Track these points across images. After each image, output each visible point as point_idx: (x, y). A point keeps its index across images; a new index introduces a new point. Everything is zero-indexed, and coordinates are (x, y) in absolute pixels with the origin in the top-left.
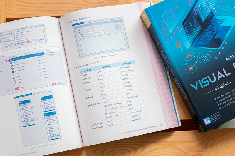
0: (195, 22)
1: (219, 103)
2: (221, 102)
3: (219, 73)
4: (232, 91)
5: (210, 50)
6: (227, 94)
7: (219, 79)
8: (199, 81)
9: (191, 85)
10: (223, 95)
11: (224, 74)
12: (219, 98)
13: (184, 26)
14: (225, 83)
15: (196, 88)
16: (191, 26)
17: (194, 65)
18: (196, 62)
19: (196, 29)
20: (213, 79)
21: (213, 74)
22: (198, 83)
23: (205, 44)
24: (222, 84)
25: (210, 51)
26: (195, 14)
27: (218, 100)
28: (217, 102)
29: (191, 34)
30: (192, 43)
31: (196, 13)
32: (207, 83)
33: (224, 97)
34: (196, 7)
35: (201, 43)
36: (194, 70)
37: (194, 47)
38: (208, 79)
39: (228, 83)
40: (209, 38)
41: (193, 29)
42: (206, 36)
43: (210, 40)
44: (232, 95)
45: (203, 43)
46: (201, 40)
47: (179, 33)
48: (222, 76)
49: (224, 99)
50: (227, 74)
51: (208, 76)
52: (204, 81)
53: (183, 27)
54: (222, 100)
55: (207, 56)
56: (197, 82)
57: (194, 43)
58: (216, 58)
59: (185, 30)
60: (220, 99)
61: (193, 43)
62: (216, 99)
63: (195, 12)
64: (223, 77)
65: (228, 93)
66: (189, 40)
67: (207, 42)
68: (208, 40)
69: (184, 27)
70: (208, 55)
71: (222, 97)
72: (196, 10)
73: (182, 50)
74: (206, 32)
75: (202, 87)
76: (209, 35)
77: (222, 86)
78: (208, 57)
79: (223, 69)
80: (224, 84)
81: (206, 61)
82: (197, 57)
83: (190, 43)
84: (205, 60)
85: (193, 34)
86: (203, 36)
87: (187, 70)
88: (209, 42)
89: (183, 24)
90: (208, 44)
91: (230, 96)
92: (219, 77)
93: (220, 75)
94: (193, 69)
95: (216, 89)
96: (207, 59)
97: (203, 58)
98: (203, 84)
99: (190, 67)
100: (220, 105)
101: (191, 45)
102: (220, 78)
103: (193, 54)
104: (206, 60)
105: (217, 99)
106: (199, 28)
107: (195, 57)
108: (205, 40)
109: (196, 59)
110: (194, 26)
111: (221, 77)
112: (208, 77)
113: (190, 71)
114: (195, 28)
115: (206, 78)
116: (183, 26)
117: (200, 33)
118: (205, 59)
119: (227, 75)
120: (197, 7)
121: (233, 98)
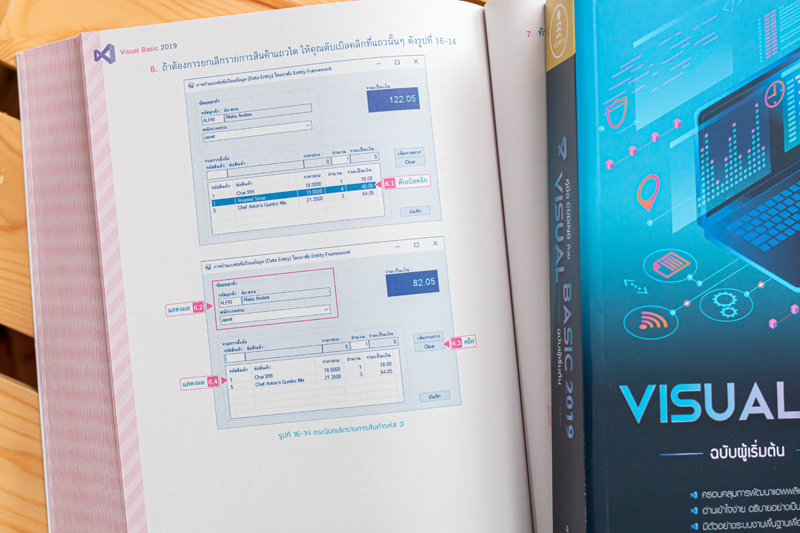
0: (756, 134)
1: (701, 519)
2: (711, 518)
3: (756, 393)
4: (774, 492)
5: (764, 278)
6: (748, 493)
7: (744, 417)
8: (663, 388)
9: (625, 390)
10: (731, 493)
11: (774, 409)
12: (710, 495)
13: (704, 125)
14: (763, 444)
15: (638, 412)
16: (733, 141)
17: (673, 313)
18: (687, 303)
19: (745, 166)
20: (720, 406)
21: (731, 387)
22: (656, 395)
23: (756, 243)
24: (749, 446)
25: (761, 285)
26: (771, 102)
27: (702, 503)
28: (695, 511)
29: (719, 174)
30: (704, 212)
31: (777, 98)
32: (690, 411)
33: (732, 502)
34: (784, 74)
35: (741, 232)
36: (663, 331)
37: (706, 236)
38: (699, 397)
39: (774, 450)
40: (781, 227)
41: (732, 161)
42: (773, 212)
43: (782, 238)
44: (767, 507)
45: (748, 238)
46: (746, 218)
47: (672, 145)
48: (764, 409)
49: (728, 509)
50: (786, 410)
51: (706, 385)
52: (682, 396)
53: (696, 130)
54: (717, 511)
55: (740, 296)
56: (651, 389)
57: (713, 219)
58: (773, 323)
59: (702, 145)
60: (715, 503)
61: (709, 214)
62: (695, 495)
63: (771, 92)
64: (763, 415)
65: (755, 492)
66: (699, 195)
67: (765, 237)
68: (773, 232)
69: (701, 133)
70: (747, 294)
71: (725, 500)
72: (779, 87)
73: (650, 223)
74: (778, 198)
75: (664, 419)
76: (785, 214)
77: (744, 453)
78: (742, 304)
79: (780, 386)
80: (754, 446)
81: (725, 318)
82: (700, 283)
83: (699, 210)
84: (727, 312)
85: (723, 181)
86: (762, 208)
87: (636, 319)
88: (774, 243)
89: (703, 117)
90: (766, 248)
91: (756, 508)
92: (749, 410)
93: (756, 404)
94: (659, 325)
95: (717, 454)
96: (735, 311)
97: (719, 300)
98: (673, 409)
99: (654, 310)
100: (700, 527)
101: (699, 220)
102: (751, 416)
103: (688, 263)
104: (729, 310)
105: (700, 495)
106: (759, 164)
107: (690, 277)
108: (761, 230)
109: (690, 290)
110: (744, 146)
111: (756, 410)
112: (708, 387)
113: (644, 327)
114: (745, 160)
115: (696, 387)
116: (700, 123)
117: (755, 191)
118: (727, 307)
119: (783, 414)
120: (788, 78)
121: (766, 525)
